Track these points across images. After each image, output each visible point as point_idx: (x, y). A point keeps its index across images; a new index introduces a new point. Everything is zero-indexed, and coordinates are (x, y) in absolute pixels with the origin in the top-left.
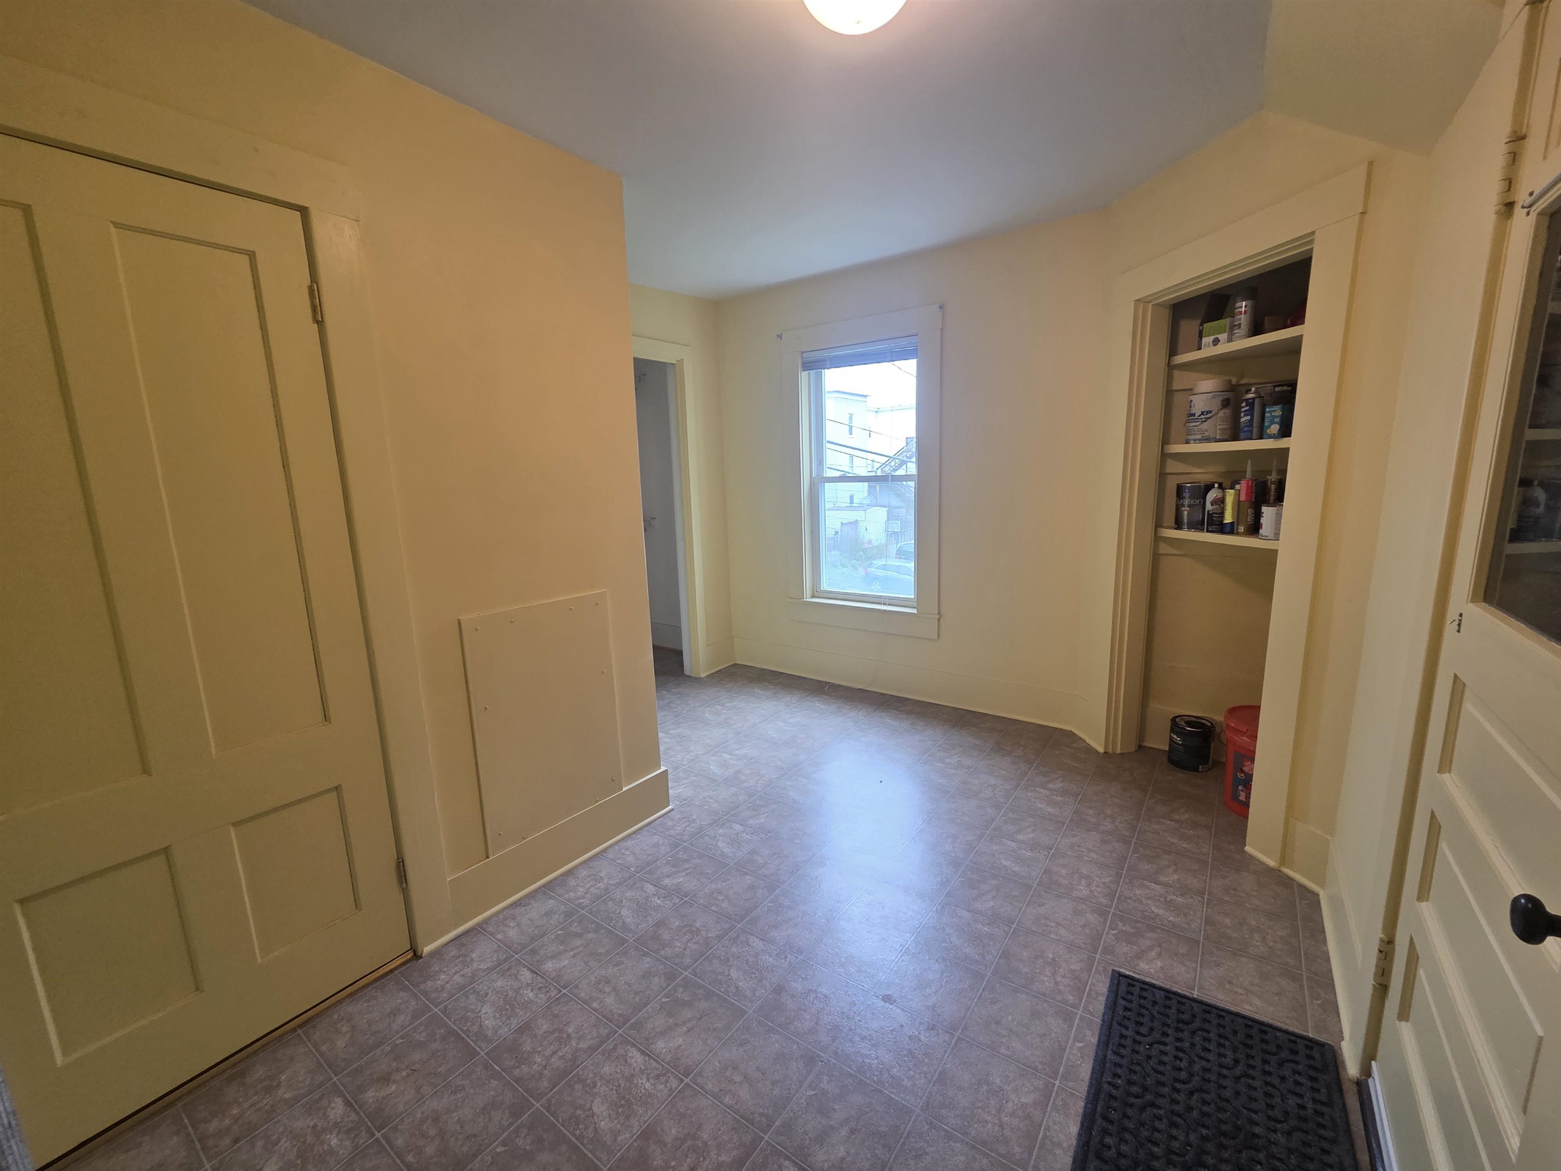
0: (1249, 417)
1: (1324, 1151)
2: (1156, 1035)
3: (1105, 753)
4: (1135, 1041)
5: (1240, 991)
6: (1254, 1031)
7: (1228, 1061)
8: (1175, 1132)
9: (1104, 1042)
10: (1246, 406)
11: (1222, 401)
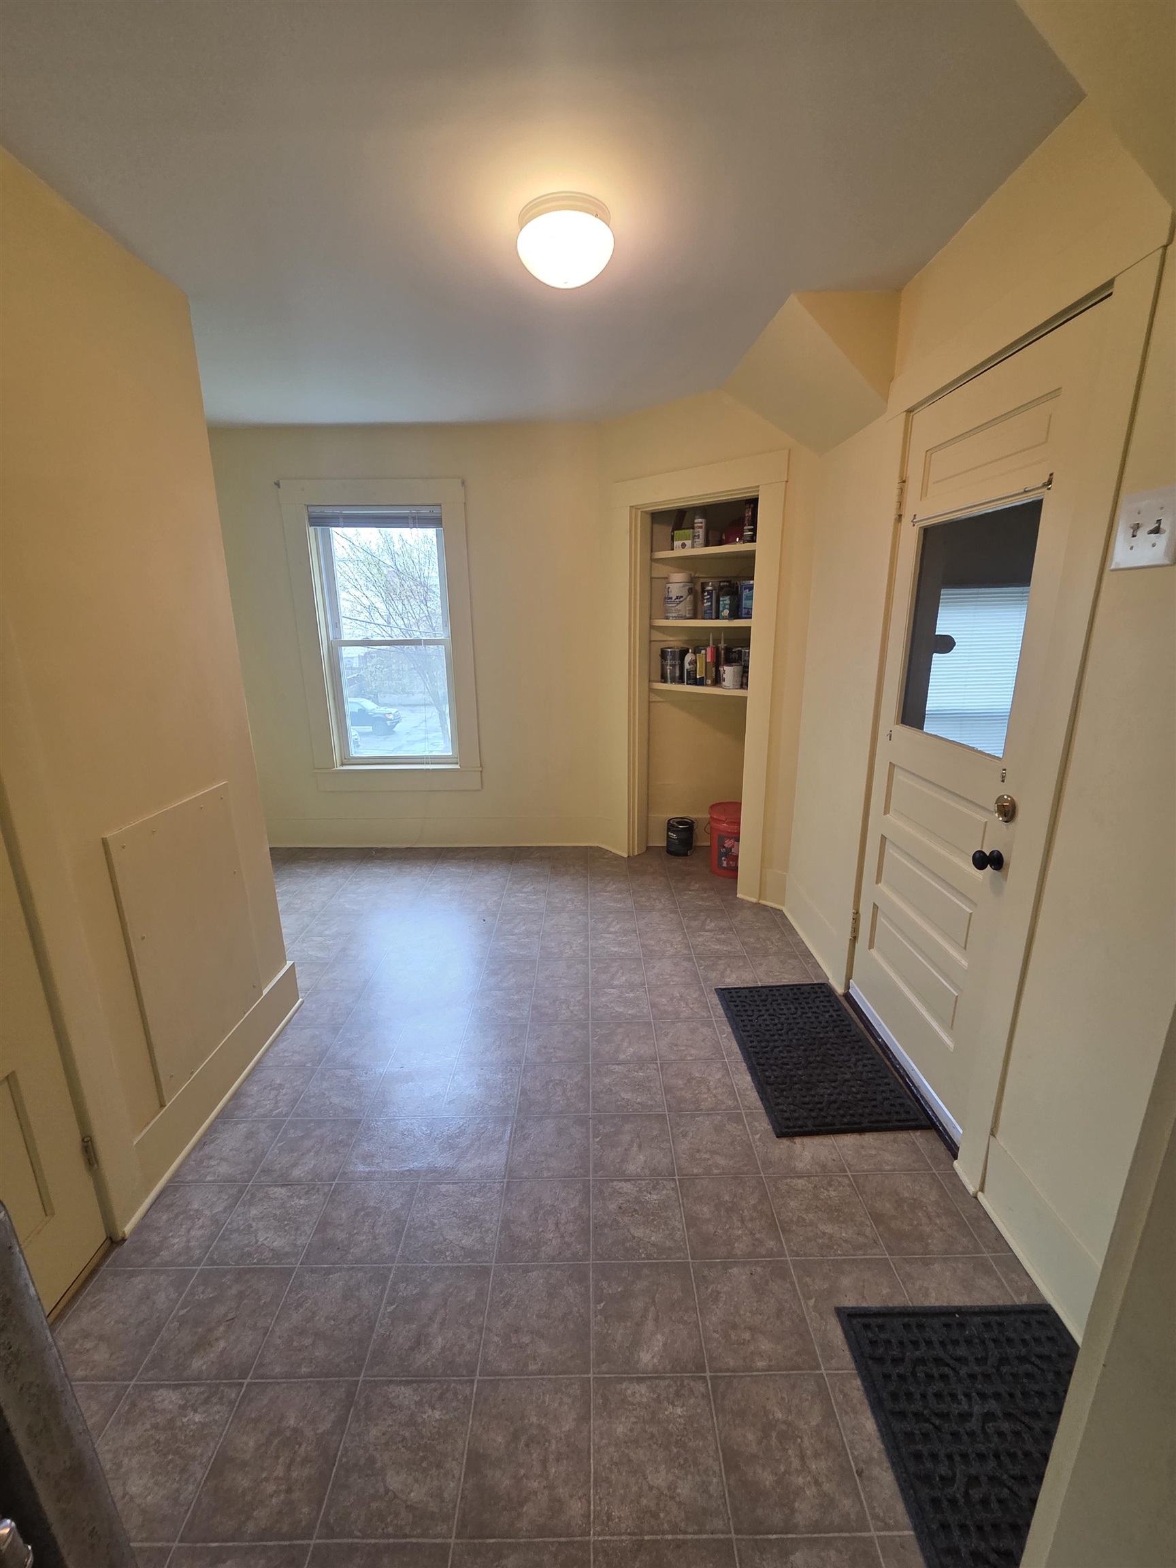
0: (709, 604)
1: (849, 1031)
2: (757, 1013)
3: (628, 856)
4: (750, 1021)
5: (778, 974)
6: (795, 991)
7: (793, 1010)
8: (792, 1055)
9: (735, 1029)
10: (708, 595)
11: (689, 589)
